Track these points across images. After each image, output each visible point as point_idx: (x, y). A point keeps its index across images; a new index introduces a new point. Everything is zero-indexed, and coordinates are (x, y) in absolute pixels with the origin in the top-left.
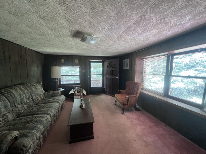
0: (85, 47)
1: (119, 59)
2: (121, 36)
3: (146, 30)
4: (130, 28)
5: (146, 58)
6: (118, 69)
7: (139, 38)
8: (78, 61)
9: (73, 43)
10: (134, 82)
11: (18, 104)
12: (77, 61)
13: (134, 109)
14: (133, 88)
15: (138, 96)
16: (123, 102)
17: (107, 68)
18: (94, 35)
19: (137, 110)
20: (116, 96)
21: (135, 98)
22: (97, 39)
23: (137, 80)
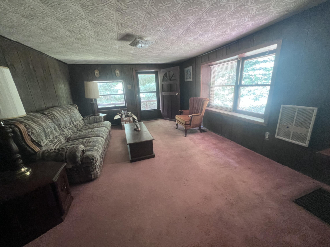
0: (133, 52)
1: (179, 67)
2: (179, 37)
3: (206, 31)
4: (188, 29)
5: (214, 65)
6: (178, 82)
7: (202, 39)
8: (120, 72)
9: (117, 47)
10: (199, 98)
11: (63, 128)
12: (118, 72)
13: (199, 131)
14: (198, 105)
15: (203, 114)
16: (185, 123)
17: (163, 80)
18: (146, 37)
19: (202, 131)
20: (176, 117)
21: (199, 117)
22: (151, 42)
23: (203, 95)
